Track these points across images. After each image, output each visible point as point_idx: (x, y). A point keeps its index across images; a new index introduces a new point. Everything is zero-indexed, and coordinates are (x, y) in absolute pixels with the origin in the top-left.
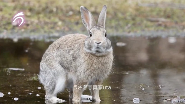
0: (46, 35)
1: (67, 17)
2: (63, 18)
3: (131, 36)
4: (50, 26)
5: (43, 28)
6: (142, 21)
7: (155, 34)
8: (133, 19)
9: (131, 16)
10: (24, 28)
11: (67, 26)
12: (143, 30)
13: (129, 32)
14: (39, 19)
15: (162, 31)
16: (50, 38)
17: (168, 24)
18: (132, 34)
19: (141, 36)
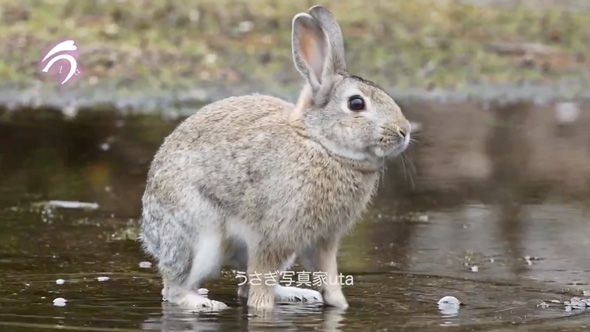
0: (167, 96)
1: (232, 38)
2: (222, 41)
3: (437, 100)
4: (179, 67)
5: (156, 73)
6: (471, 53)
7: (513, 95)
8: (444, 47)
9: (435, 35)
10: (99, 75)
11: (234, 68)
12: (475, 82)
13: (431, 87)
14: (144, 44)
15: (535, 83)
16: (178, 105)
17: (554, 63)
18: (438, 93)
19: (469, 99)
